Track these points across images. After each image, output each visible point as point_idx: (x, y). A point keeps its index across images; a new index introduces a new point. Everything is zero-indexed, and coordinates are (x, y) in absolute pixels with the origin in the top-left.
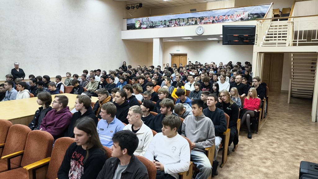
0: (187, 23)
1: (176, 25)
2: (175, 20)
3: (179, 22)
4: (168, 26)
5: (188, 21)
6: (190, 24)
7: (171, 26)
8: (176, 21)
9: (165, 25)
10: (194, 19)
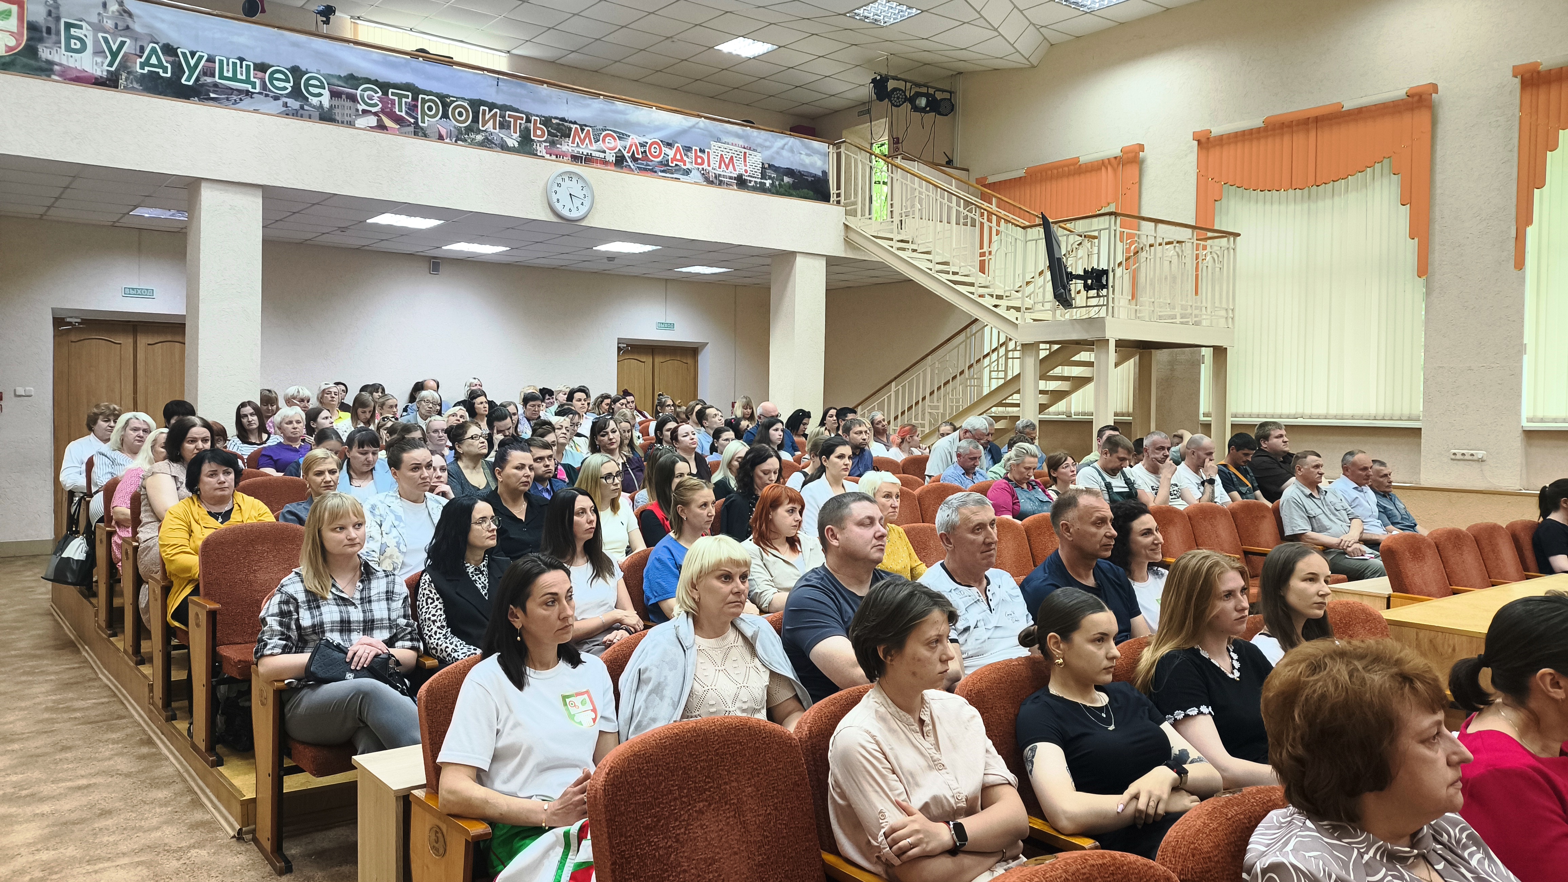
0: (469, 129)
1: (388, 122)
2: (385, 86)
3: (412, 108)
4: (327, 117)
5: (475, 120)
6: (487, 143)
7: (351, 124)
8: (385, 93)
9: (294, 104)
10: (516, 119)
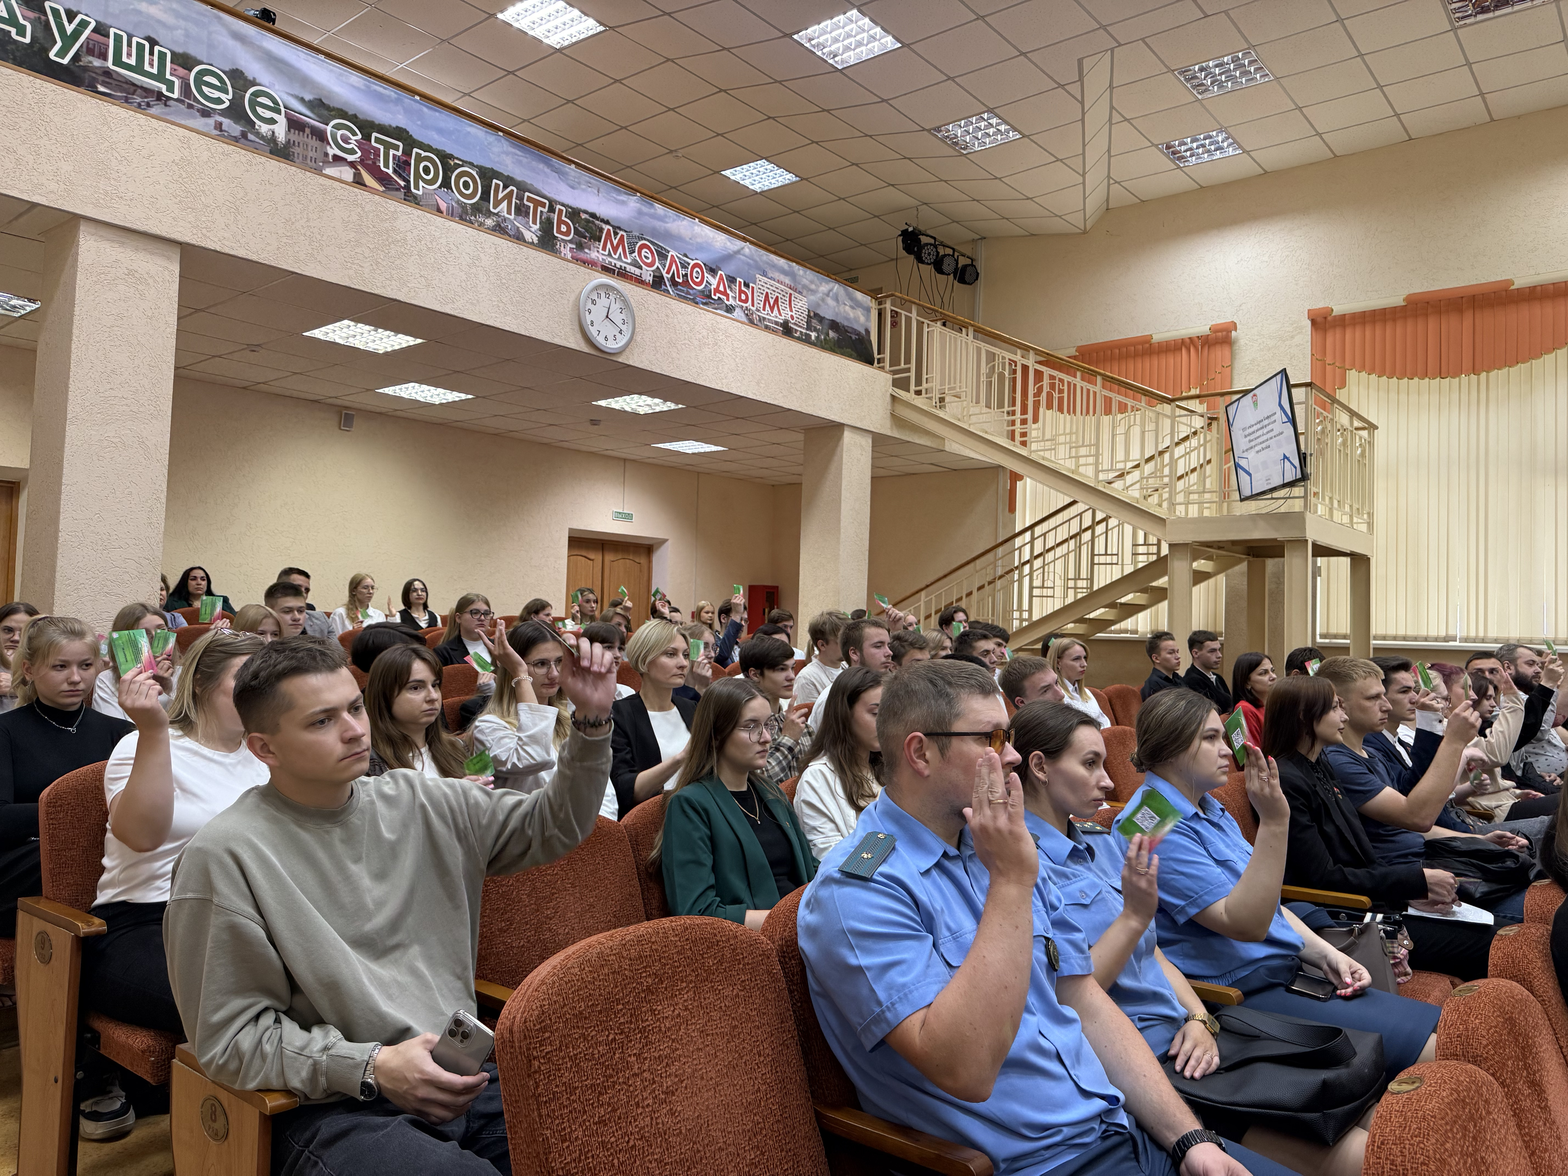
0: (476, 209)
1: (368, 179)
2: (367, 127)
3: (402, 166)
5: (485, 196)
6: (500, 231)
7: (318, 171)
8: (367, 137)
10: (537, 204)
